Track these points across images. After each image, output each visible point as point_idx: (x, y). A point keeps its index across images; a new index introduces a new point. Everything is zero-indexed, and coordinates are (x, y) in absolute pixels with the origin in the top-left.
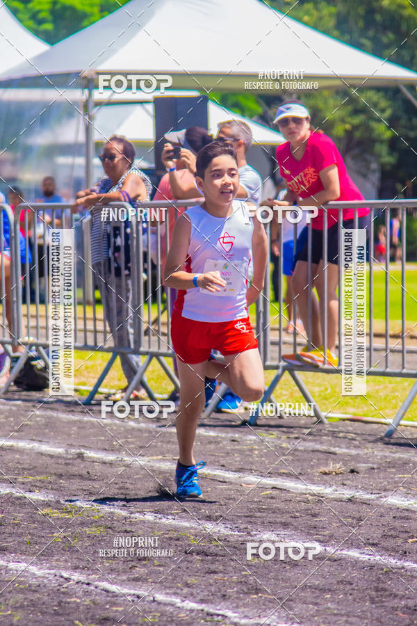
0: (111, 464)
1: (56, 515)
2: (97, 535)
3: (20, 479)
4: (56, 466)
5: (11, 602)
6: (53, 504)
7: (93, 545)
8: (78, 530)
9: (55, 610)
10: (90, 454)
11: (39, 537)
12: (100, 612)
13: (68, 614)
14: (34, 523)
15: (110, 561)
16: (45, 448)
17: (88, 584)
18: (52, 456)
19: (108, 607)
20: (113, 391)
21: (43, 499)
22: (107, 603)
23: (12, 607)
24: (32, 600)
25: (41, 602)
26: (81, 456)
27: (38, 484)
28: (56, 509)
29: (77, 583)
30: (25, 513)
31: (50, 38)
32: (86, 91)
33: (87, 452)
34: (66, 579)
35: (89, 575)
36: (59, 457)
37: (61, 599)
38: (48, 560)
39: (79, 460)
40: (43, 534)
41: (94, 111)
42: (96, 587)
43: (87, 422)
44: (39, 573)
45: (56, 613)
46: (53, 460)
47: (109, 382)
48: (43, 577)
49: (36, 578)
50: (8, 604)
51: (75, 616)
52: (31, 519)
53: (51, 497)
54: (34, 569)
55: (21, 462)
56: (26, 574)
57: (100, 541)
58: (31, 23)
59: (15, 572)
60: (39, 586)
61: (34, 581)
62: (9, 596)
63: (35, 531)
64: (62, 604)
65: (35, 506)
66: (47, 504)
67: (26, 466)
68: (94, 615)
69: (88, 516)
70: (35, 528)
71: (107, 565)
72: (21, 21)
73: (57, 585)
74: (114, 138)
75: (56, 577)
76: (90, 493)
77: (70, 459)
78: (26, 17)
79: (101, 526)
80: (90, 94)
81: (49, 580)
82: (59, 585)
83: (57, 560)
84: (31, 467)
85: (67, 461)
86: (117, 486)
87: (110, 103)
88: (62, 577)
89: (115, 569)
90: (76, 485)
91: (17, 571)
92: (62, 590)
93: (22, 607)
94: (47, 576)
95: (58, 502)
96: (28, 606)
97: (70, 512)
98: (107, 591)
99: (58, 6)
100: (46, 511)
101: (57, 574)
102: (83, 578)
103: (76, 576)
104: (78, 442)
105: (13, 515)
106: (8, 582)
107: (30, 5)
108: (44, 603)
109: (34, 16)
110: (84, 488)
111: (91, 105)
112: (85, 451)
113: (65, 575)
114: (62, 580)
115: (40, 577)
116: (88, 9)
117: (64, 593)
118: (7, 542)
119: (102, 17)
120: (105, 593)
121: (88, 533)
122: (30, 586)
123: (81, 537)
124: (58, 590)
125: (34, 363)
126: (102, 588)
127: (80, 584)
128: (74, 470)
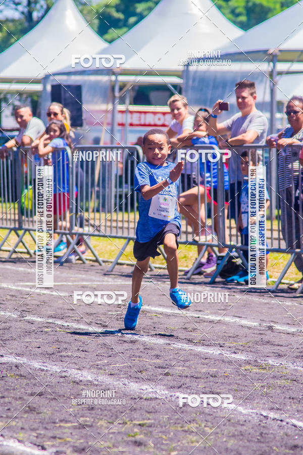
0: (293, 334)
1: (255, 370)
2: (286, 385)
3: (227, 344)
4: (253, 335)
5: (226, 432)
6: (252, 362)
7: (284, 393)
8: (271, 381)
9: (258, 439)
10: (277, 327)
11: (243, 386)
12: (291, 441)
13: (268, 442)
14: (239, 375)
15: (297, 405)
16: (244, 322)
17: (281, 421)
18: (249, 328)
19: (296, 437)
20: (292, 282)
21: (244, 359)
22: (296, 435)
23: (226, 436)
24: (241, 432)
25: (248, 432)
26: (270, 328)
27: (241, 348)
28: (254, 366)
29: (273, 420)
30: (232, 369)
31: (245, 26)
32: (271, 64)
33: (275, 325)
34: (265, 417)
35: (281, 414)
36: (254, 328)
37: (261, 431)
38: (251, 402)
39: (270, 332)
40: (246, 384)
41: (277, 78)
42: (287, 423)
43: (274, 304)
44: (244, 412)
45: (259, 441)
46: (250, 331)
47: (288, 275)
48: (248, 415)
49: (243, 415)
50: (223, 434)
51: (273, 444)
52: (237, 373)
53: (251, 357)
54: (240, 409)
55: (228, 332)
56: (235, 412)
57: (288, 390)
58: (230, 16)
59: (227, 411)
60: (245, 421)
61: (242, 418)
62: (223, 428)
63: (240, 382)
64: (263, 435)
65: (239, 364)
66: (248, 363)
67: (231, 335)
68: (286, 443)
69: (278, 372)
70: (240, 379)
71: (295, 407)
72: (224, 14)
73: (258, 421)
74: (294, 98)
75: (258, 415)
76: (279, 355)
77: (263, 330)
78: (227, 11)
79: (288, 379)
80: (274, 66)
81: (253, 417)
82: (260, 421)
83: (257, 403)
84: (235, 336)
85: (261, 332)
86: (298, 350)
87: (288, 73)
88: (262, 415)
89: (300, 411)
90: (267, 349)
91: (229, 410)
92: (262, 425)
93: (234, 436)
94: (251, 414)
95: (256, 361)
96: (238, 435)
97: (265, 368)
98: (295, 426)
99: (250, 4)
100: (248, 367)
101: (258, 413)
102: (277, 416)
103: (272, 415)
104: (268, 318)
105: (224, 370)
106: (223, 418)
107: (231, 3)
108: (249, 434)
109: (233, 12)
110: (274, 351)
111: (275, 74)
112: (274, 325)
113: (265, 414)
114: (262, 417)
115: (246, 415)
116: (271, 5)
117: (264, 427)
118: (220, 389)
119: (282, 10)
120: (293, 427)
121: (279, 383)
122: (239, 421)
123: (274, 387)
124: (260, 424)
125: (234, 261)
126: (291, 424)
127: (275, 421)
128: (266, 338)
